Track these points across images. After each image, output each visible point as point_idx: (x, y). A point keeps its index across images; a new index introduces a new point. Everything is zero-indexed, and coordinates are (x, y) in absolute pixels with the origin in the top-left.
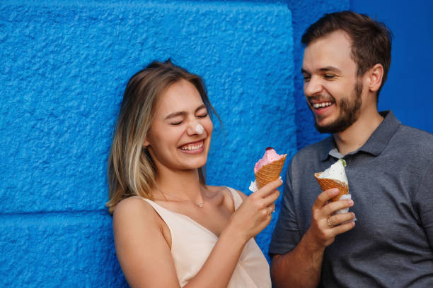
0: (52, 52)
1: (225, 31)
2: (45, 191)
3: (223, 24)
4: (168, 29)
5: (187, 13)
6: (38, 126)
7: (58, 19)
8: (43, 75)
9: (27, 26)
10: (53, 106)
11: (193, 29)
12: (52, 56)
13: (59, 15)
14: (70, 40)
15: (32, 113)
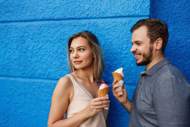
0: (62, 36)
1: (121, 27)
2: (59, 74)
3: (121, 25)
4: (100, 28)
5: (107, 22)
6: (58, 56)
7: (65, 26)
8: (60, 42)
9: (56, 29)
10: (62, 50)
11: (109, 27)
12: (62, 37)
13: (65, 25)
14: (69, 32)
15: (56, 52)
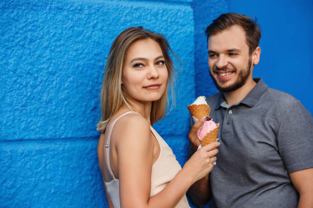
0: (30, 30)
2: (23, 126)
4: (111, 18)
5: (125, 8)
6: (19, 81)
7: (35, 8)
8: (23, 46)
9: (12, 12)
10: (30, 67)
11: (129, 18)
12: (29, 33)
13: (35, 5)
14: (43, 22)
15: (14, 72)
